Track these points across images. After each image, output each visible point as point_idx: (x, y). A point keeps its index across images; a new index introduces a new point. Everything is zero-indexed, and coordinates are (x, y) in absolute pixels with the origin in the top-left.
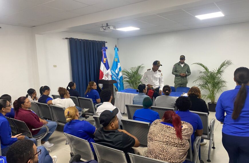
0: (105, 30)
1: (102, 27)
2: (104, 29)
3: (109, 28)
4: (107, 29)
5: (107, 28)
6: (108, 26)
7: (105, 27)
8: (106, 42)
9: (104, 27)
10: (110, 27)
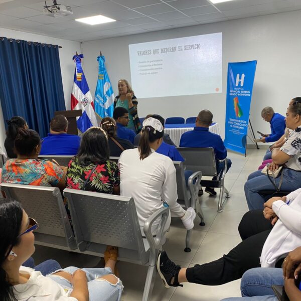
0: (52, 12)
1: (47, 7)
2: (49, 11)
3: (59, 9)
4: (55, 11)
5: (55, 8)
6: (57, 4)
7: (51, 7)
8: (60, 47)
9: (49, 7)
10: (60, 7)
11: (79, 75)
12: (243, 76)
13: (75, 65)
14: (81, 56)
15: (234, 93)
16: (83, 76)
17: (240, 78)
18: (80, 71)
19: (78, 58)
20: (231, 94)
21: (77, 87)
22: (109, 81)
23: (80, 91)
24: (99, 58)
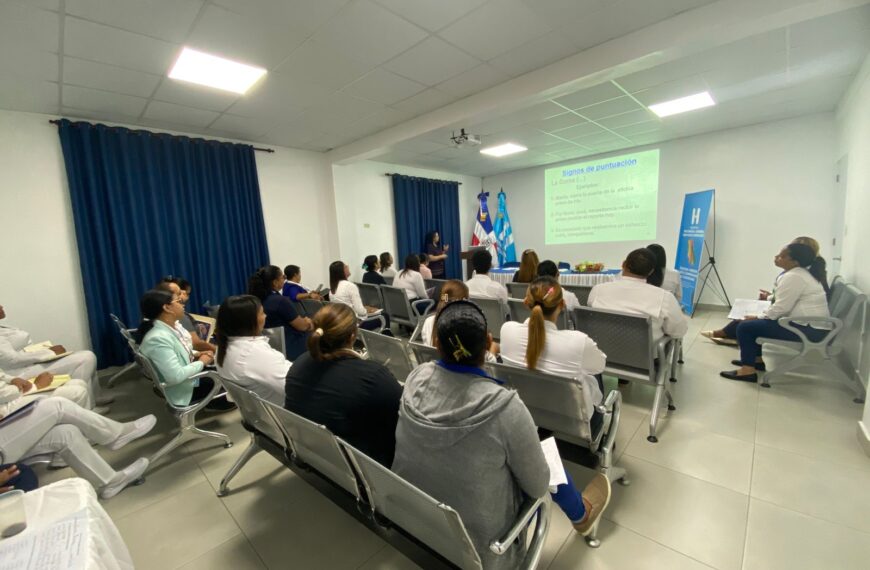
1: (454, 138)
2: (456, 142)
3: (466, 139)
4: (462, 142)
5: (463, 138)
6: (464, 134)
7: (458, 138)
8: (461, 184)
9: (456, 137)
10: (468, 136)
11: (483, 215)
12: (699, 210)
13: (479, 203)
14: (487, 194)
15: (688, 233)
16: (488, 216)
17: (696, 213)
18: (485, 210)
19: (483, 197)
20: (685, 235)
21: (480, 227)
22: (508, 220)
23: (483, 231)
24: (499, 195)
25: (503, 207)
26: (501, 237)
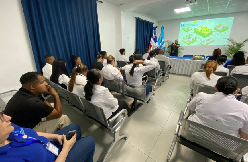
8: (154, 24)
13: (153, 31)
19: (155, 28)
21: (153, 40)
22: (164, 38)
23: (154, 42)
24: (162, 28)
25: (162, 32)
26: (161, 45)
